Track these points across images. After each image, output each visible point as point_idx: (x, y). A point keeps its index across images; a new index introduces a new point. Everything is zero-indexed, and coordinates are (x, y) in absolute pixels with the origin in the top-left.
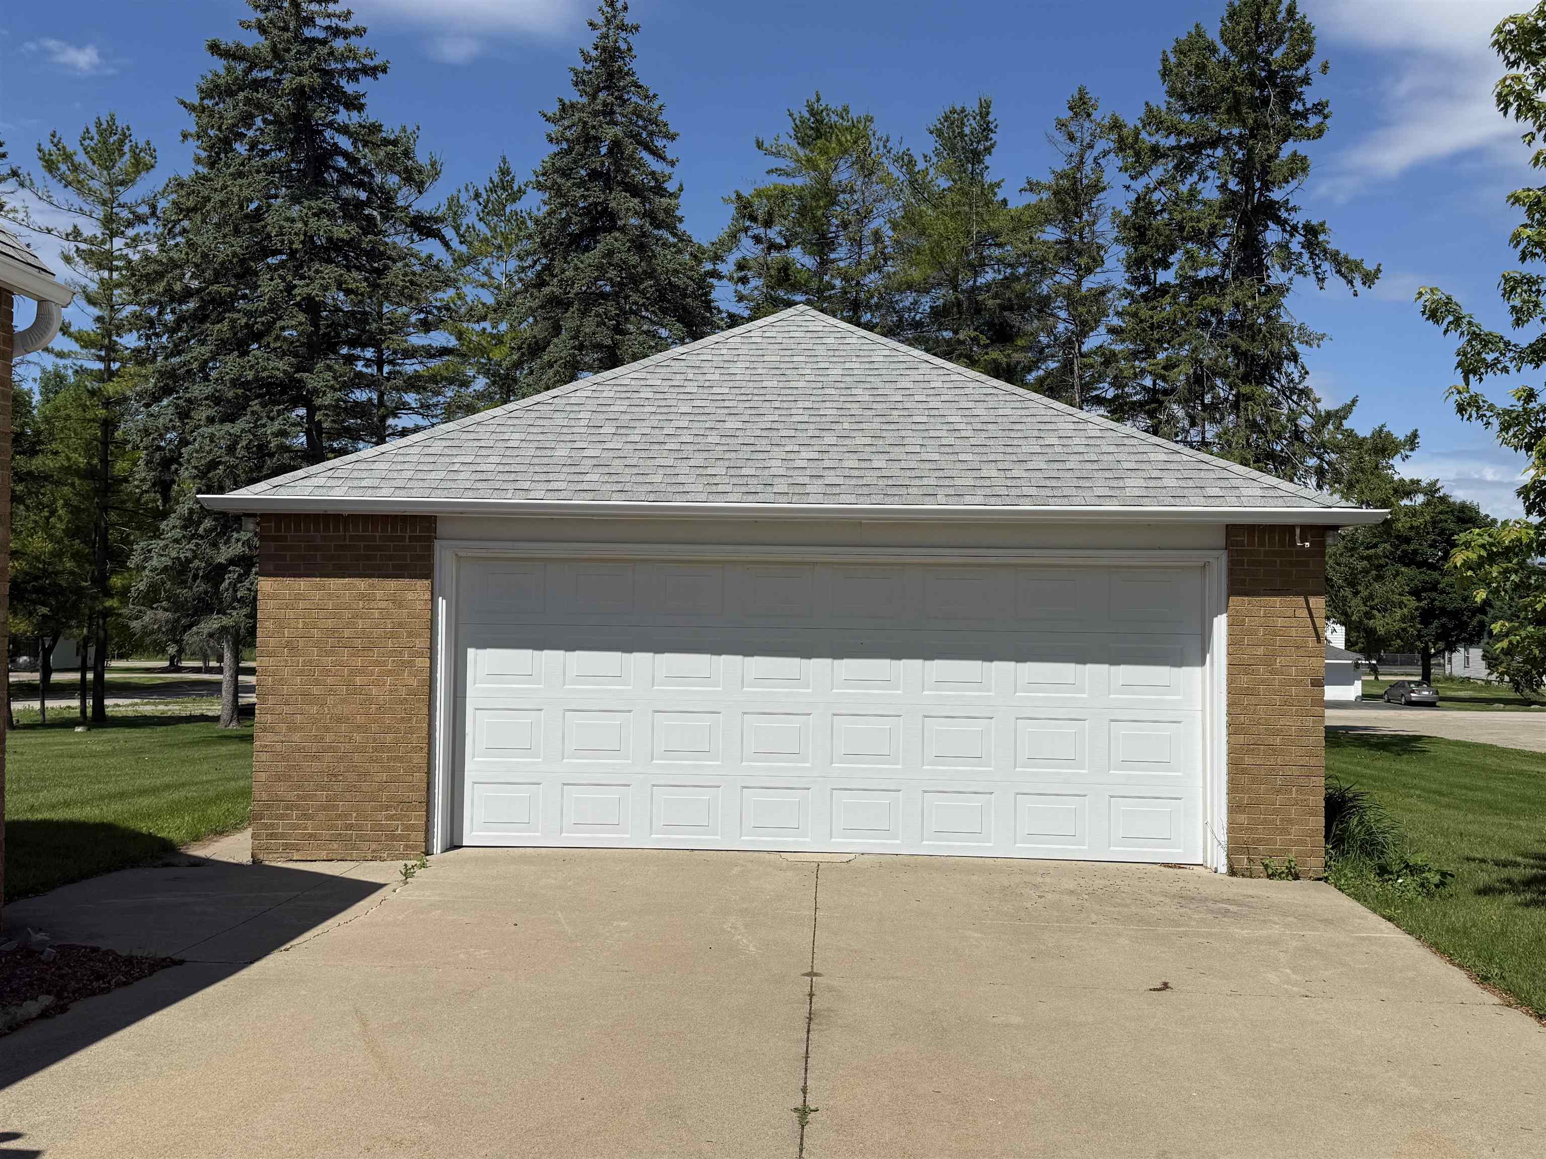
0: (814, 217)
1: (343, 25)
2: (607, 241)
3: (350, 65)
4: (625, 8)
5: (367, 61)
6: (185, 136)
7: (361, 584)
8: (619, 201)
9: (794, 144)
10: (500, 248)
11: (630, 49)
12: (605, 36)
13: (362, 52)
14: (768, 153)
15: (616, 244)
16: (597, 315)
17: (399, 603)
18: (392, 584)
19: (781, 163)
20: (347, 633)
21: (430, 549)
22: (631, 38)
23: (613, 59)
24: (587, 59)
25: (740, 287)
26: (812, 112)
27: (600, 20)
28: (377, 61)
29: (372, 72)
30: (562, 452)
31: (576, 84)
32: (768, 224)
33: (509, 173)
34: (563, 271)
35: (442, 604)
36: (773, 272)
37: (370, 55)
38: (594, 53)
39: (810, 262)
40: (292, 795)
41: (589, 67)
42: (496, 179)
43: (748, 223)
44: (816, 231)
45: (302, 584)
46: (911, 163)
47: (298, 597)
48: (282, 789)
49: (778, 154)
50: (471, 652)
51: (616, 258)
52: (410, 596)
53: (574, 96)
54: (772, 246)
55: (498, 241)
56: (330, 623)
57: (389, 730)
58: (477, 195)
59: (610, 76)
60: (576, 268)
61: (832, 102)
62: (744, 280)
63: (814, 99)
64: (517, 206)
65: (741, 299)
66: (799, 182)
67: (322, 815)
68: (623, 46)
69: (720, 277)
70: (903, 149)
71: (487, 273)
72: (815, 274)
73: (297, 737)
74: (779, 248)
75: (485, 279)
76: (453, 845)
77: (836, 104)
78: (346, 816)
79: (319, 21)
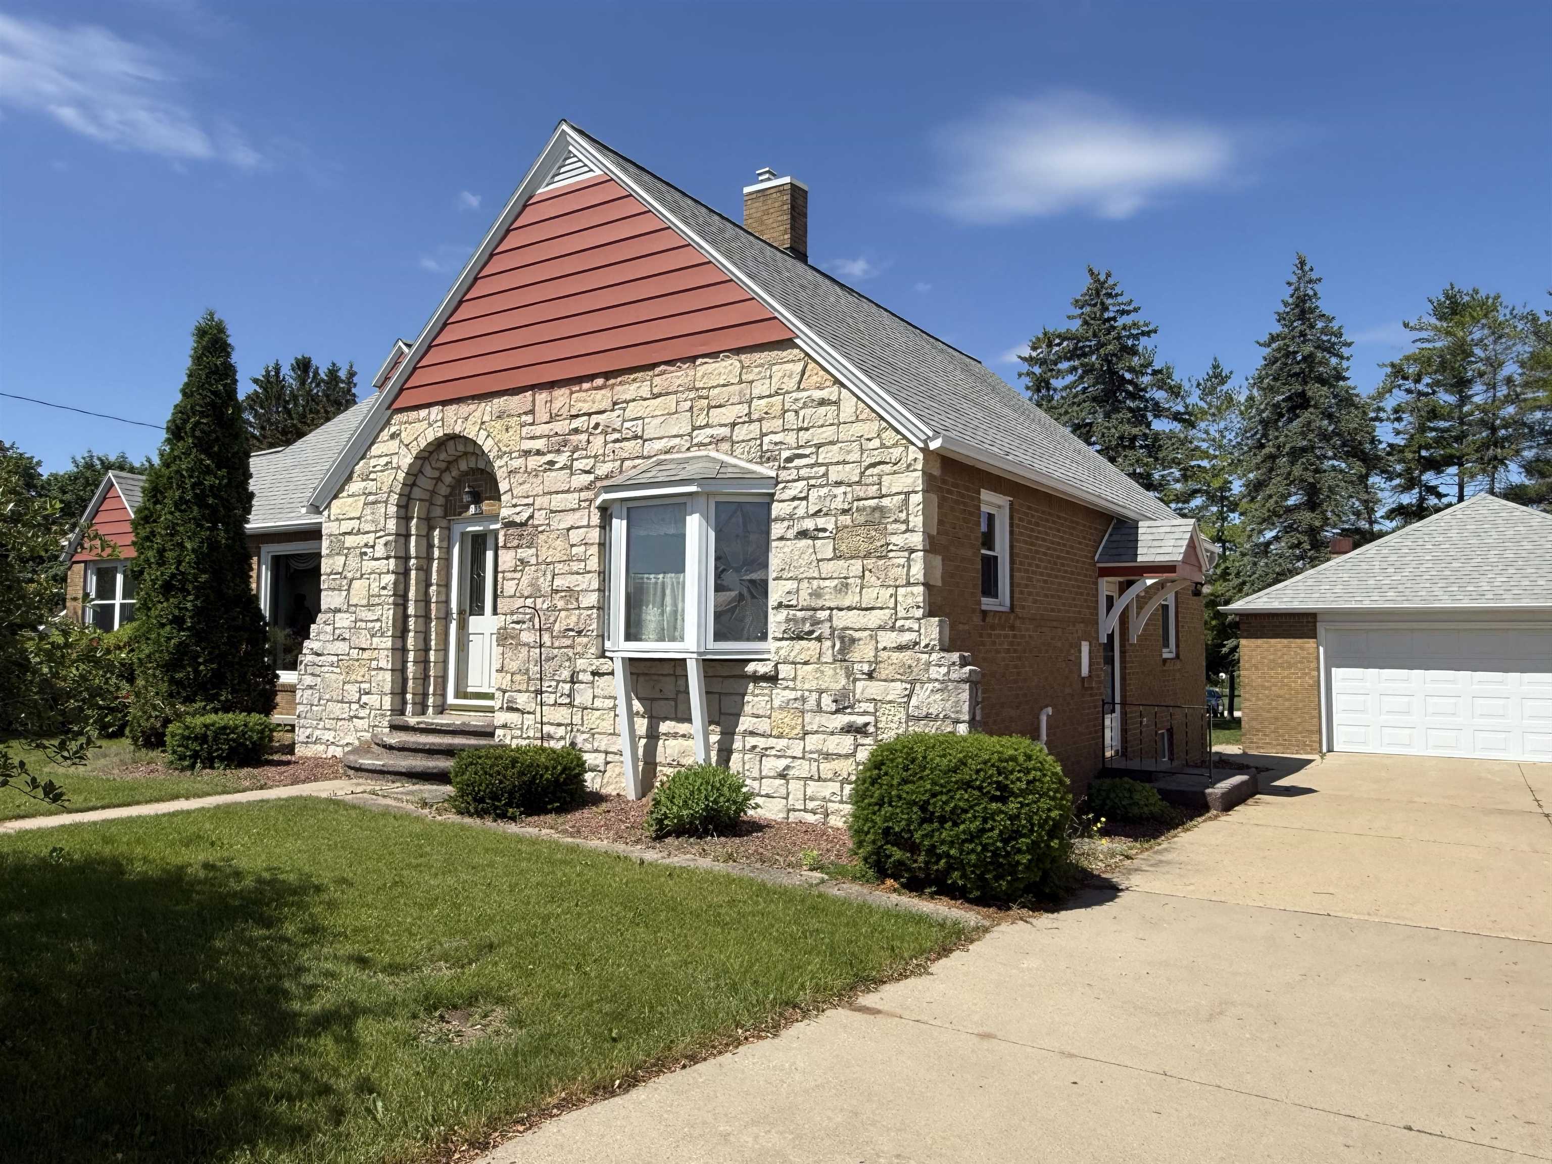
0: (1453, 369)
1: (1126, 308)
2: (1306, 415)
3: (1135, 332)
4: (1311, 270)
5: (1145, 329)
6: (1020, 375)
7: (1285, 641)
8: (1314, 390)
9: (1434, 321)
10: (1214, 415)
11: (1315, 294)
12: (1297, 289)
13: (1141, 323)
14: (1412, 329)
15: (1312, 417)
16: (1303, 463)
17: (1302, 648)
18: (1299, 641)
19: (1424, 334)
20: (1280, 661)
21: (1315, 626)
22: (1316, 287)
23: (1304, 302)
24: (1286, 304)
25: (1396, 425)
26: (1447, 297)
27: (1294, 279)
28: (1151, 328)
29: (1148, 334)
30: (1371, 582)
31: (1279, 321)
32: (1418, 380)
33: (1218, 367)
34: (1277, 438)
35: (1321, 649)
36: (1423, 413)
37: (1146, 325)
38: (1290, 301)
39: (1452, 399)
40: (1259, 727)
41: (1288, 310)
42: (1211, 373)
43: (1401, 382)
44: (1454, 377)
45: (1259, 642)
46: (1535, 319)
47: (1258, 647)
48: (1254, 723)
49: (1421, 329)
50: (1333, 670)
51: (1313, 426)
52: (1307, 645)
53: (1277, 329)
54: (1420, 394)
55: (1213, 410)
56: (1272, 657)
57: (1302, 701)
58: (1199, 385)
59: (1303, 312)
60: (1286, 436)
61: (1465, 286)
62: (1399, 419)
63: (1449, 287)
64: (1225, 388)
65: (1398, 433)
66: (1438, 345)
67: (1273, 735)
68: (1311, 293)
69: (1381, 420)
70: (1527, 310)
71: (1207, 432)
72: (1456, 407)
73: (1260, 703)
74: (1427, 394)
75: (1204, 436)
76: (1330, 750)
77: (1467, 288)
78: (1283, 736)
79: (1111, 308)
